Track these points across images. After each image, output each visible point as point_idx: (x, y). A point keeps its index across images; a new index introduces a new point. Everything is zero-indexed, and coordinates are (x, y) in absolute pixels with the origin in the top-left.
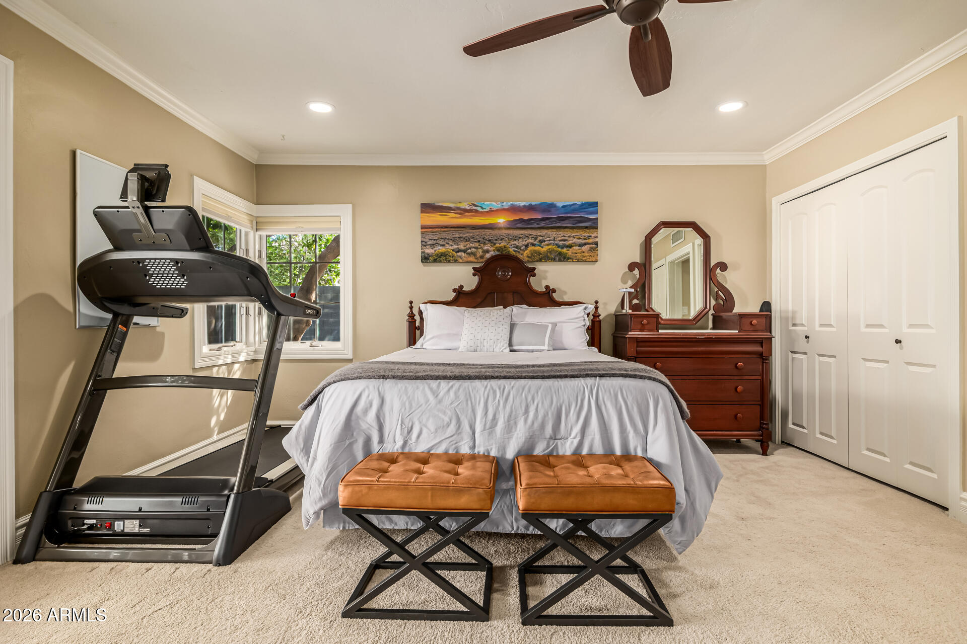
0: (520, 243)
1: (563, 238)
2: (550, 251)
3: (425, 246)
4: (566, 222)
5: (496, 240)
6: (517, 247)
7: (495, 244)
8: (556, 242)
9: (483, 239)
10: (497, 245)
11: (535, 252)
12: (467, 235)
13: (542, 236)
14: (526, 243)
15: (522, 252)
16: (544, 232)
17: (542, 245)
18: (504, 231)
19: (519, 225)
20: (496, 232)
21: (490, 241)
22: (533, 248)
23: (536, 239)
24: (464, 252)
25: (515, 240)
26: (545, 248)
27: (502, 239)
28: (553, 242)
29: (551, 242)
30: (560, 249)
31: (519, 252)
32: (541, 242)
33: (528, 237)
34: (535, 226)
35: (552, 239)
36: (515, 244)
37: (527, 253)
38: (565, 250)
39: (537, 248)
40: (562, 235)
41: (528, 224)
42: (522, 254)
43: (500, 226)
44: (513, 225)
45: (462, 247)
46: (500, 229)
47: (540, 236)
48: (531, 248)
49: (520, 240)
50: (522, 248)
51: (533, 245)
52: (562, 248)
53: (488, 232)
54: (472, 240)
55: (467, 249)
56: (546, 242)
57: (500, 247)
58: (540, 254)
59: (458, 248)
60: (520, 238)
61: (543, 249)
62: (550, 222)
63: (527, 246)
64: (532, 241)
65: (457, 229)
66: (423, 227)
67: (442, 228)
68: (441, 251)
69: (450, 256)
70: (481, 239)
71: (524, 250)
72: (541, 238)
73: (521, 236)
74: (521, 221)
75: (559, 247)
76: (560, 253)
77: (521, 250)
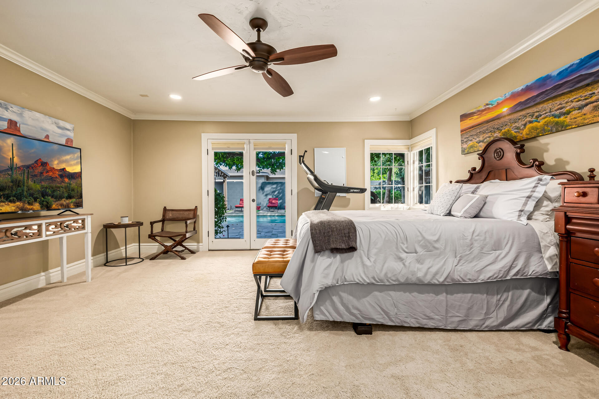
0: (520, 124)
1: (559, 106)
2: (547, 124)
3: (463, 143)
4: (561, 89)
5: (502, 127)
6: (518, 128)
7: (501, 131)
8: (552, 113)
9: (493, 128)
10: (503, 131)
11: (533, 128)
12: (484, 129)
13: (539, 112)
14: (524, 123)
15: (521, 131)
16: (540, 107)
17: (539, 120)
18: (507, 118)
19: (518, 109)
20: (502, 120)
21: (498, 129)
22: (531, 125)
23: (532, 116)
24: (483, 142)
25: (516, 122)
26: (542, 122)
27: (506, 125)
28: (549, 114)
29: (547, 114)
30: (556, 119)
31: (519, 132)
32: (537, 117)
33: (526, 116)
34: (533, 104)
35: (548, 111)
36: (516, 126)
37: (525, 132)
38: (562, 118)
39: (535, 124)
40: (558, 103)
41: (525, 105)
42: (521, 134)
43: (504, 114)
44: (514, 110)
45: (481, 139)
46: (504, 116)
47: (537, 112)
48: (529, 126)
49: (520, 121)
50: (521, 128)
51: (531, 122)
52: (559, 117)
53: (496, 122)
54: (487, 131)
55: (484, 139)
56: (542, 116)
57: (505, 132)
58: (537, 129)
59: (479, 140)
60: (519, 119)
61: (540, 124)
62: (545, 95)
63: (525, 125)
64: (530, 119)
65: (478, 127)
66: (462, 131)
67: (470, 128)
68: (471, 144)
69: (475, 147)
70: (492, 129)
71: (523, 130)
72: (537, 114)
73: (520, 117)
74: (520, 104)
75: (555, 117)
76: (557, 123)
77: (520, 130)
